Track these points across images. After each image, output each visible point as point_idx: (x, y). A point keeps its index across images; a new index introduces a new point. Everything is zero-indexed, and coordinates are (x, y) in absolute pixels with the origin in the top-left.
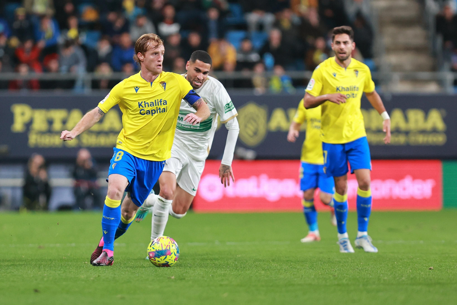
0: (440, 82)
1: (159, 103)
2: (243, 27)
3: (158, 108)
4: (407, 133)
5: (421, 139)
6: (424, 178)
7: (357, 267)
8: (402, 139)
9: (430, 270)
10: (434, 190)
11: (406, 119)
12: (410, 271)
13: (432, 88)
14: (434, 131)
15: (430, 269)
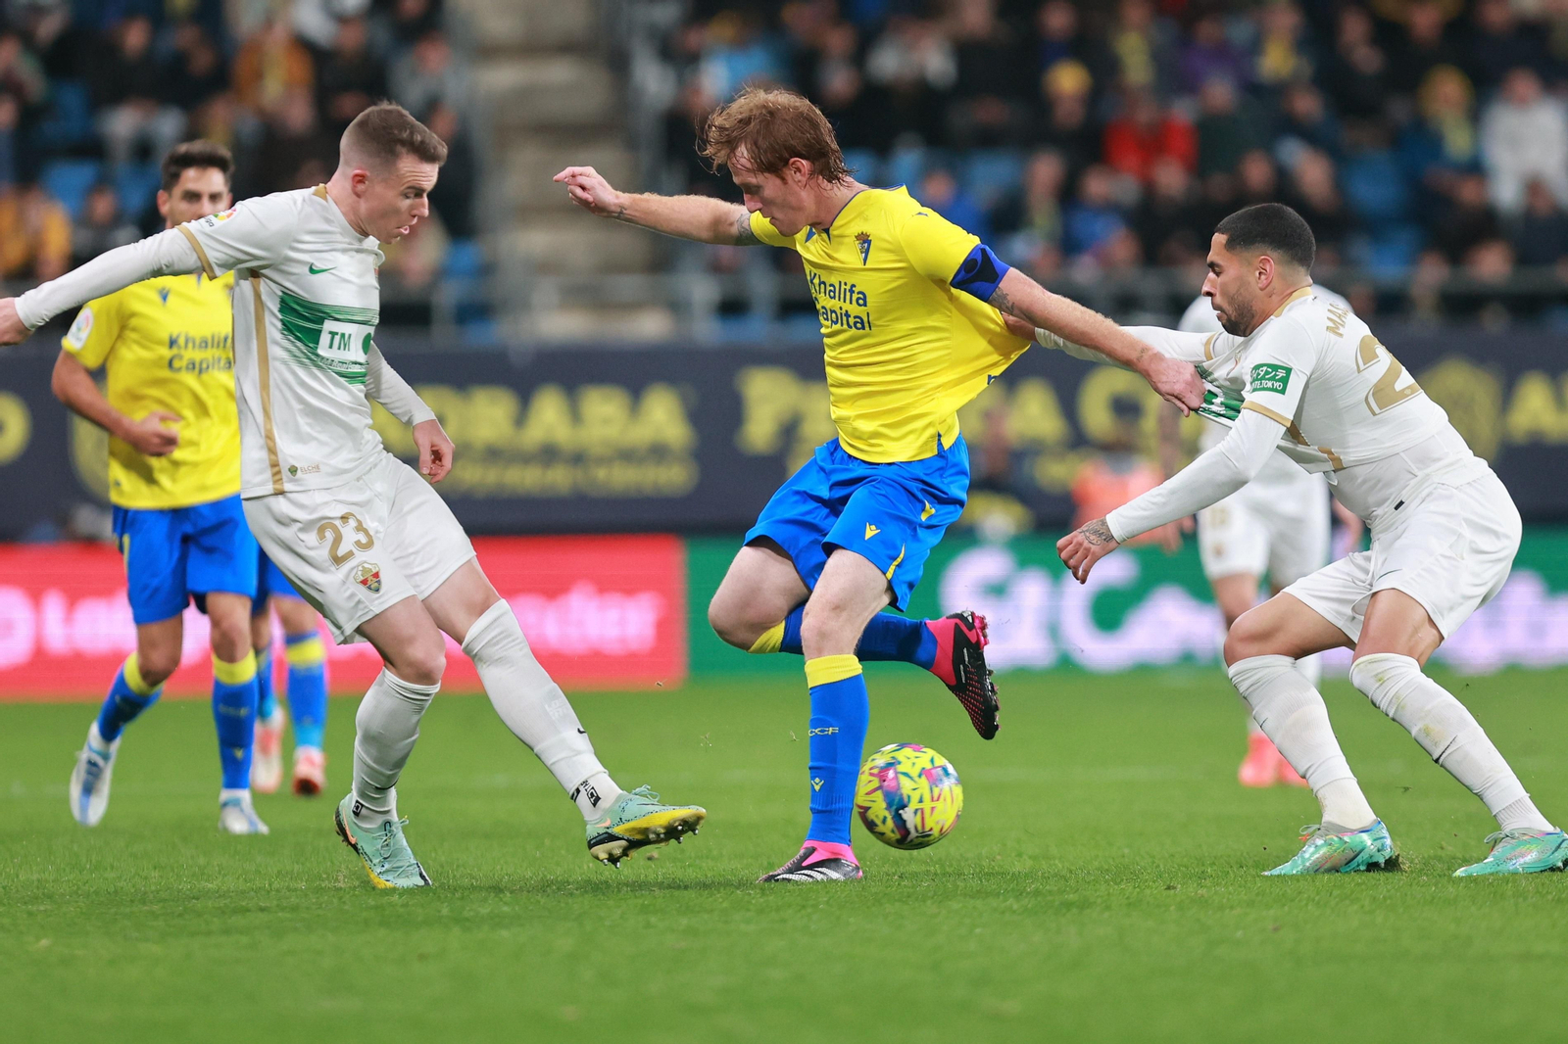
0: (677, 307)
1: (848, 297)
2: (91, 149)
3: (844, 312)
4: (578, 458)
5: (621, 478)
6: (628, 588)
7: (433, 855)
8: (559, 478)
9: (650, 862)
10: (663, 627)
11: (576, 416)
12: (589, 867)
13: (650, 326)
14: (658, 452)
15: (650, 859)
